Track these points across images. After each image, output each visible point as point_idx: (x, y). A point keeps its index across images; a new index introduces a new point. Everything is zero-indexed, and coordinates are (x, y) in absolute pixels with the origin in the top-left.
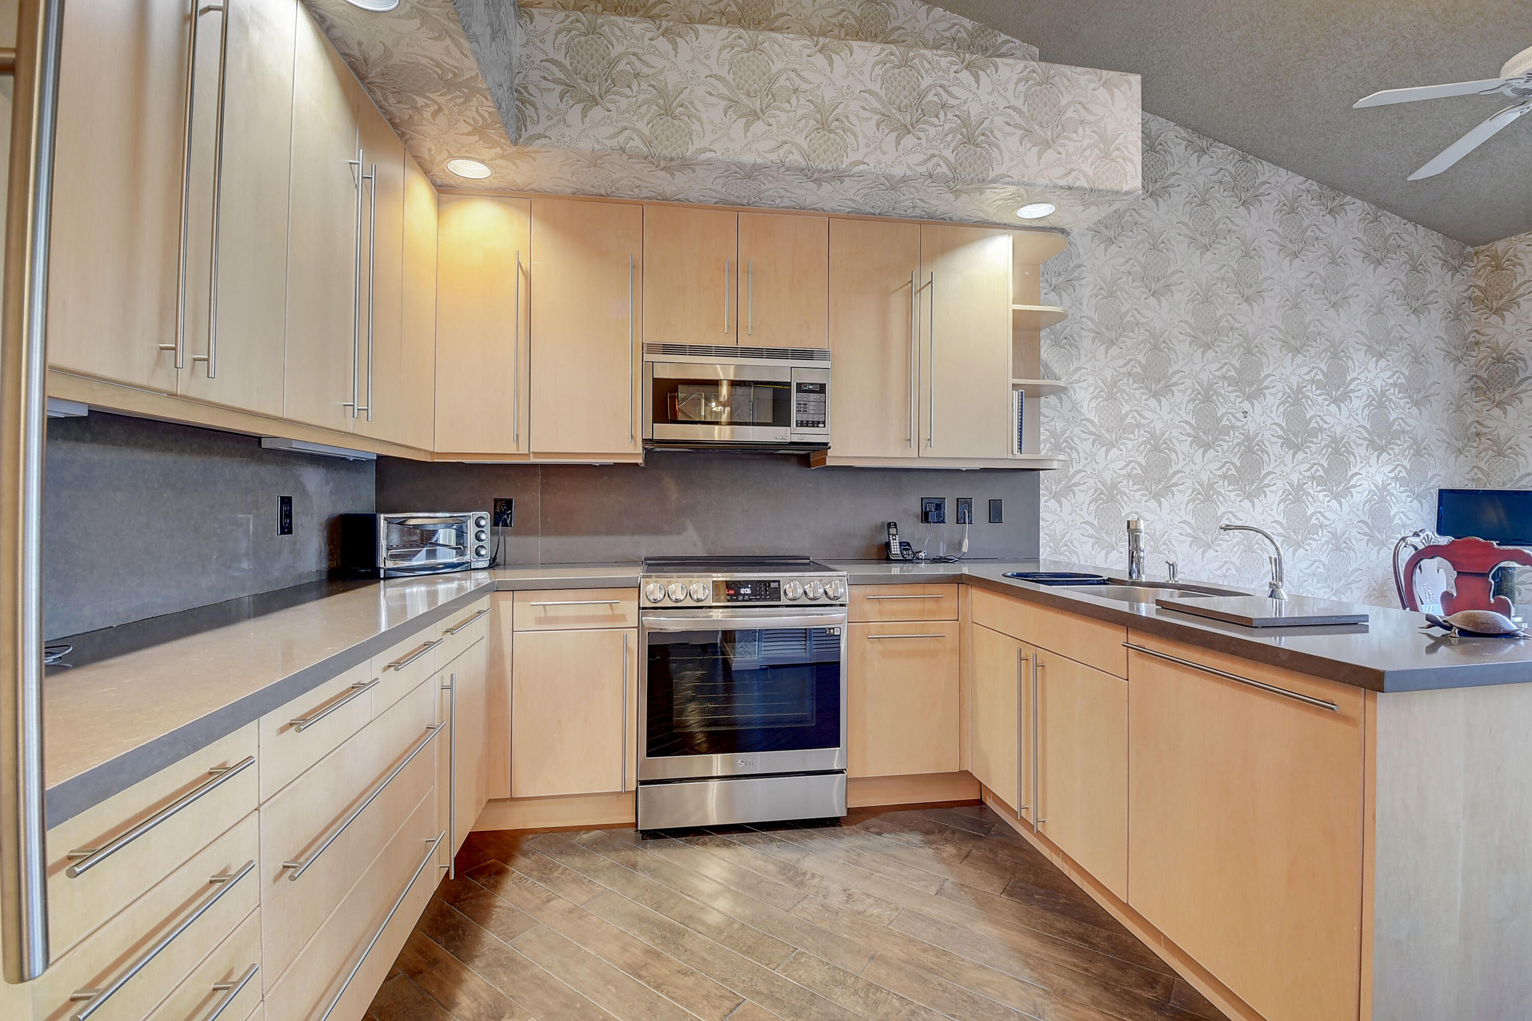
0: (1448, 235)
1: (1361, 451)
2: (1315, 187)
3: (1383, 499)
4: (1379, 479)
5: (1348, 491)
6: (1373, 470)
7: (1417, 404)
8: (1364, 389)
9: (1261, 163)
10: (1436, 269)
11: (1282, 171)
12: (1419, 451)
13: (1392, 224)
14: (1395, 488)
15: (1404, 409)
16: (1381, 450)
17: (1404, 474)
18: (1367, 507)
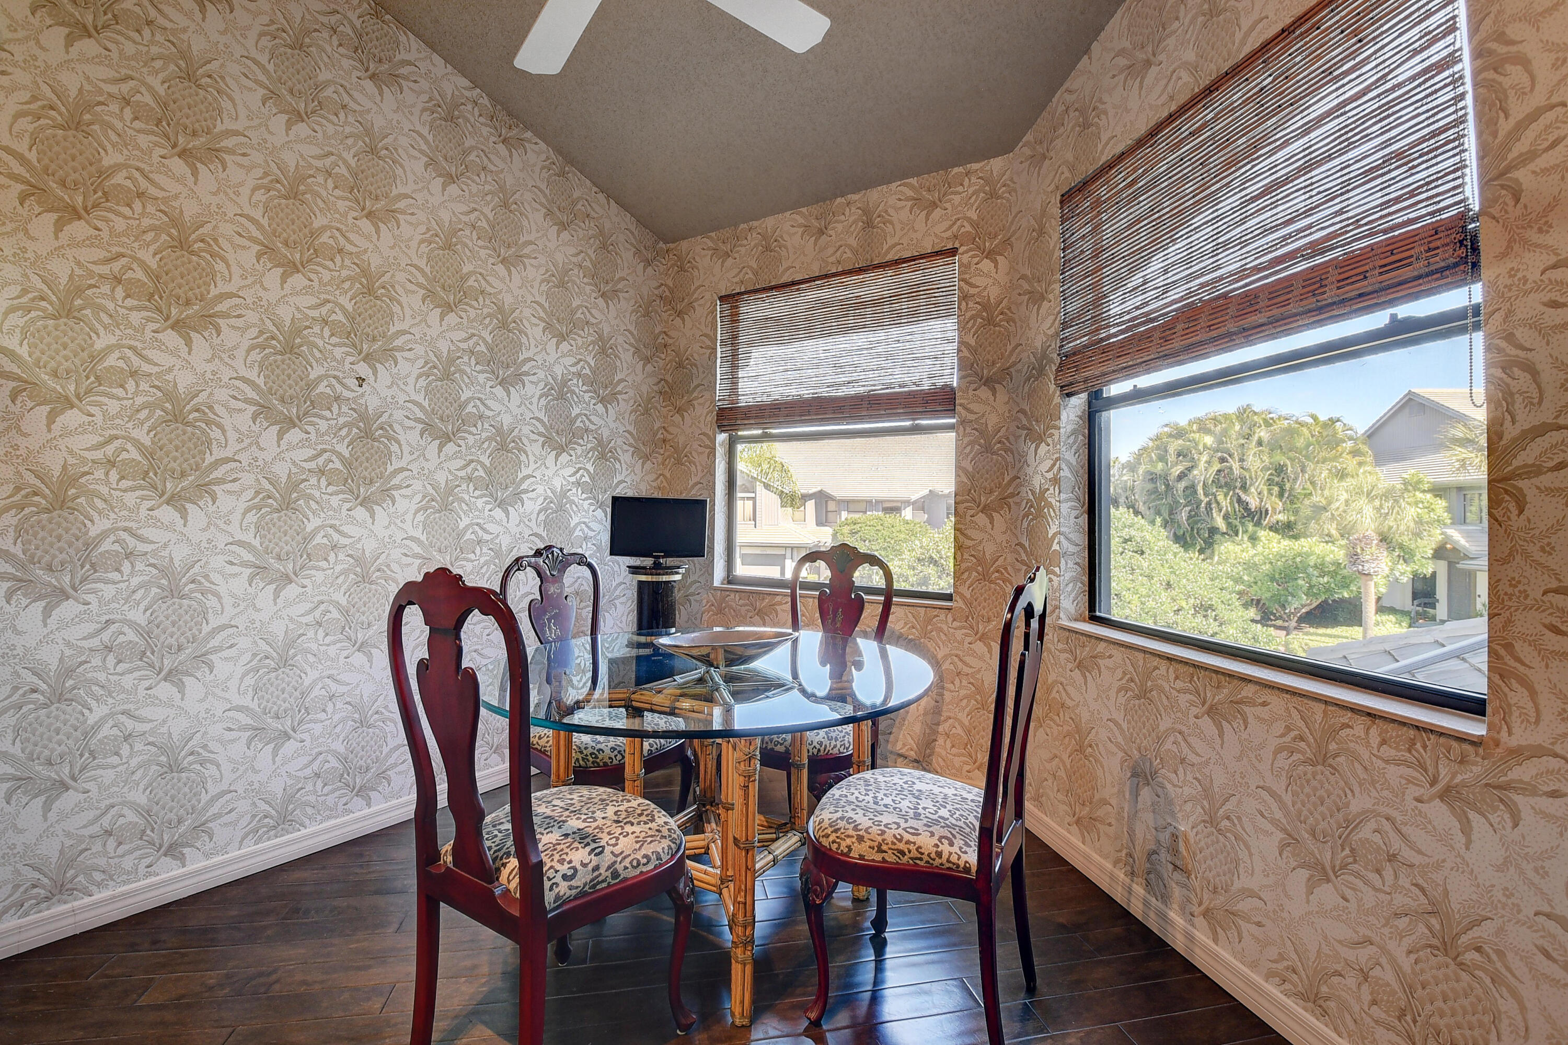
0: (642, 222)
1: (534, 448)
2: (485, 101)
3: (561, 508)
4: (557, 483)
5: (517, 496)
6: (550, 473)
7: (603, 401)
8: (541, 374)
9: (405, 33)
10: (628, 255)
11: (436, 58)
12: (604, 453)
13: (581, 188)
14: (576, 495)
15: (588, 404)
16: (561, 449)
17: (587, 479)
18: (542, 517)
